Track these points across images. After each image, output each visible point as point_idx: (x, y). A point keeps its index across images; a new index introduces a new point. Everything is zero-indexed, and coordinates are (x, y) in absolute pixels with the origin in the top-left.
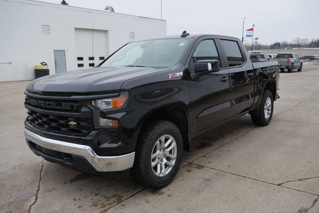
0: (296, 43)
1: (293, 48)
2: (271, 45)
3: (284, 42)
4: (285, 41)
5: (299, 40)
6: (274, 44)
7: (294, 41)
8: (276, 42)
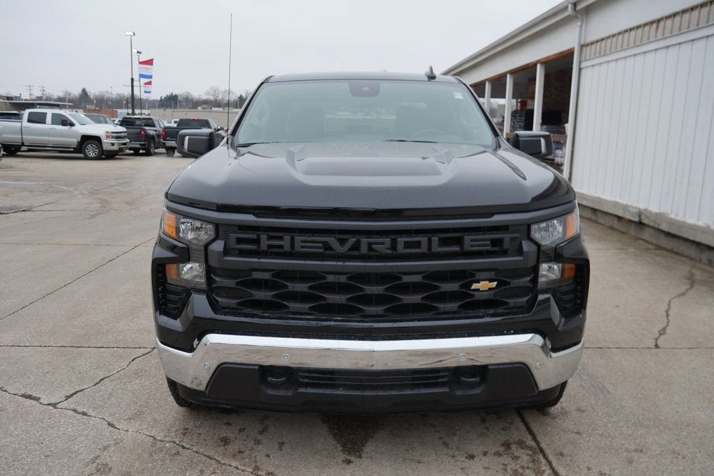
0: (212, 98)
1: (214, 109)
2: (159, 99)
3: (185, 95)
4: (189, 93)
5: (217, 92)
6: (165, 98)
7: (208, 93)
8: (169, 93)
